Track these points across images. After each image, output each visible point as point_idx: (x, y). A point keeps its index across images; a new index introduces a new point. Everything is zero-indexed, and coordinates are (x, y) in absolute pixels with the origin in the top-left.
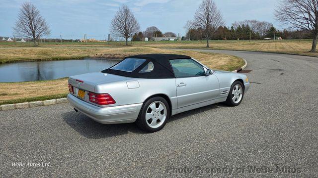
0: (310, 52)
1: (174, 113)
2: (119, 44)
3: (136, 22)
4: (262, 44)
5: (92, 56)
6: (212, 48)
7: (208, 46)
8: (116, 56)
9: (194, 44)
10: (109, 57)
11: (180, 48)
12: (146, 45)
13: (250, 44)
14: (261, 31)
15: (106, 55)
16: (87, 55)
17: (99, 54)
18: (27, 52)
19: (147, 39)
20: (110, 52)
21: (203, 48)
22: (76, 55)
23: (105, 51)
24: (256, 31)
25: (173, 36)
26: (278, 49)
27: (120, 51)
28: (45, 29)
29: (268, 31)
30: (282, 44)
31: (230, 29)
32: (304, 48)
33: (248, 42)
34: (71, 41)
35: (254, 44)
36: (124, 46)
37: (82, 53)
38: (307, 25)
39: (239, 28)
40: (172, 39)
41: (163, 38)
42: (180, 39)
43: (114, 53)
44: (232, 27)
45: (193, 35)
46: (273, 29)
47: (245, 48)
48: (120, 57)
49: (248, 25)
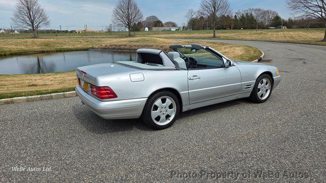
0: (322, 41)
1: (185, 109)
2: (120, 35)
3: (139, 11)
4: (270, 33)
5: (97, 47)
6: (219, 38)
7: (214, 36)
8: (122, 47)
9: (199, 34)
10: (114, 49)
11: (186, 38)
12: (149, 36)
13: (257, 34)
14: (265, 19)
15: (111, 46)
16: (90, 46)
17: (104, 45)
18: (29, 43)
19: (147, 29)
20: (115, 43)
21: (210, 38)
22: (79, 46)
23: (108, 42)
24: (260, 20)
25: (174, 25)
26: (288, 39)
27: (125, 41)
28: (45, 19)
29: (273, 20)
30: (290, 33)
31: (233, 18)
32: (314, 37)
33: (254, 31)
34: (67, 32)
35: (261, 33)
36: (126, 37)
37: (85, 44)
38: (320, 13)
39: (243, 17)
40: (173, 29)
41: (164, 28)
42: (181, 29)
43: (120, 44)
44: (236, 16)
45: (196, 25)
46: (277, 18)
47: (253, 38)
48: (126, 48)
49: (251, 14)
